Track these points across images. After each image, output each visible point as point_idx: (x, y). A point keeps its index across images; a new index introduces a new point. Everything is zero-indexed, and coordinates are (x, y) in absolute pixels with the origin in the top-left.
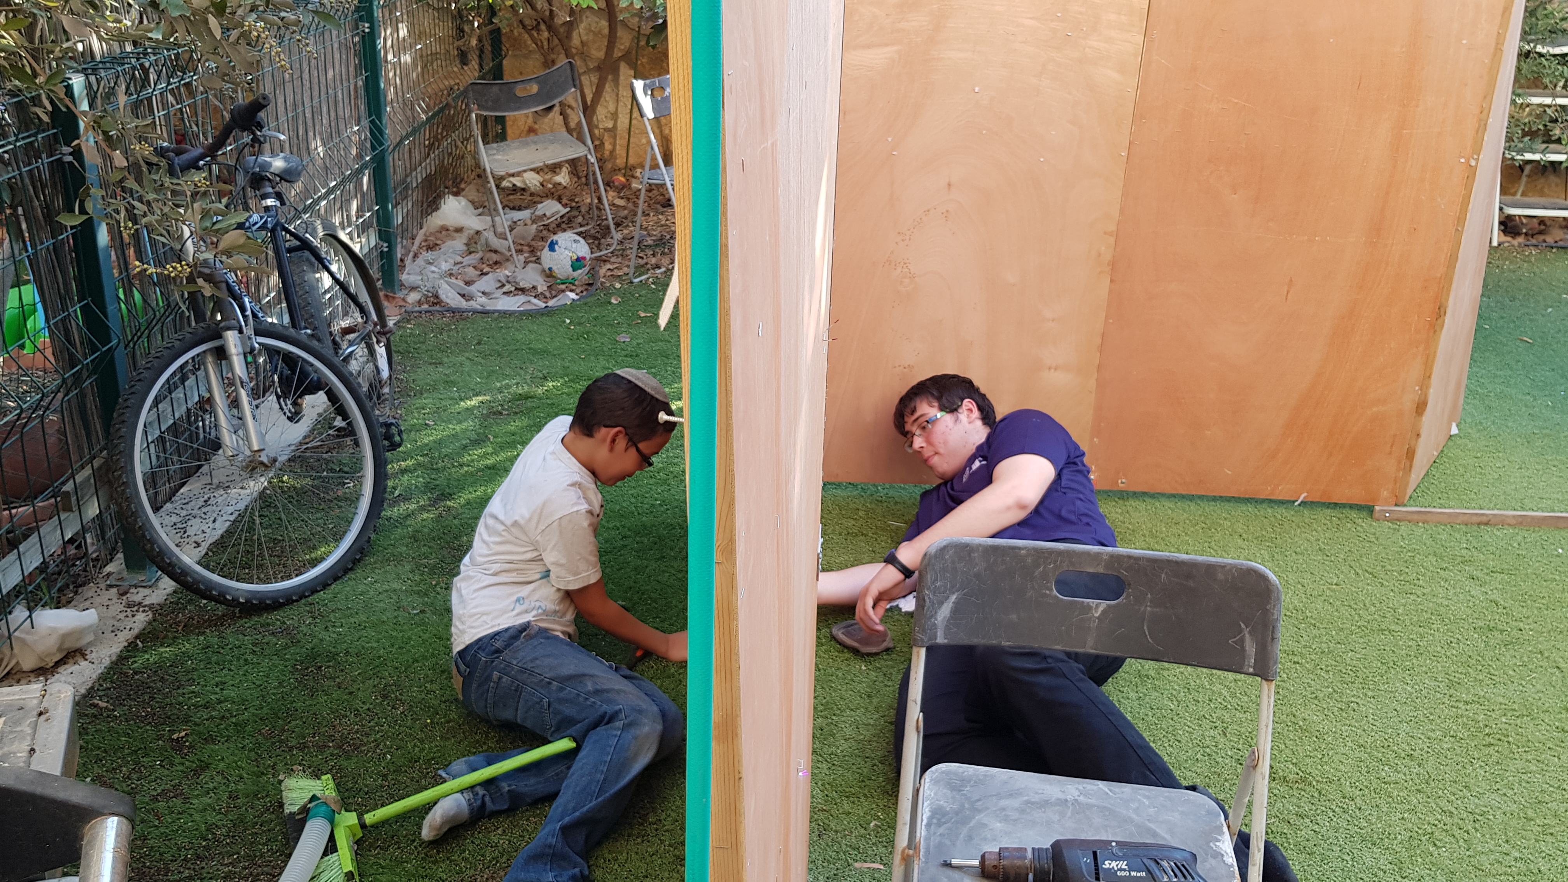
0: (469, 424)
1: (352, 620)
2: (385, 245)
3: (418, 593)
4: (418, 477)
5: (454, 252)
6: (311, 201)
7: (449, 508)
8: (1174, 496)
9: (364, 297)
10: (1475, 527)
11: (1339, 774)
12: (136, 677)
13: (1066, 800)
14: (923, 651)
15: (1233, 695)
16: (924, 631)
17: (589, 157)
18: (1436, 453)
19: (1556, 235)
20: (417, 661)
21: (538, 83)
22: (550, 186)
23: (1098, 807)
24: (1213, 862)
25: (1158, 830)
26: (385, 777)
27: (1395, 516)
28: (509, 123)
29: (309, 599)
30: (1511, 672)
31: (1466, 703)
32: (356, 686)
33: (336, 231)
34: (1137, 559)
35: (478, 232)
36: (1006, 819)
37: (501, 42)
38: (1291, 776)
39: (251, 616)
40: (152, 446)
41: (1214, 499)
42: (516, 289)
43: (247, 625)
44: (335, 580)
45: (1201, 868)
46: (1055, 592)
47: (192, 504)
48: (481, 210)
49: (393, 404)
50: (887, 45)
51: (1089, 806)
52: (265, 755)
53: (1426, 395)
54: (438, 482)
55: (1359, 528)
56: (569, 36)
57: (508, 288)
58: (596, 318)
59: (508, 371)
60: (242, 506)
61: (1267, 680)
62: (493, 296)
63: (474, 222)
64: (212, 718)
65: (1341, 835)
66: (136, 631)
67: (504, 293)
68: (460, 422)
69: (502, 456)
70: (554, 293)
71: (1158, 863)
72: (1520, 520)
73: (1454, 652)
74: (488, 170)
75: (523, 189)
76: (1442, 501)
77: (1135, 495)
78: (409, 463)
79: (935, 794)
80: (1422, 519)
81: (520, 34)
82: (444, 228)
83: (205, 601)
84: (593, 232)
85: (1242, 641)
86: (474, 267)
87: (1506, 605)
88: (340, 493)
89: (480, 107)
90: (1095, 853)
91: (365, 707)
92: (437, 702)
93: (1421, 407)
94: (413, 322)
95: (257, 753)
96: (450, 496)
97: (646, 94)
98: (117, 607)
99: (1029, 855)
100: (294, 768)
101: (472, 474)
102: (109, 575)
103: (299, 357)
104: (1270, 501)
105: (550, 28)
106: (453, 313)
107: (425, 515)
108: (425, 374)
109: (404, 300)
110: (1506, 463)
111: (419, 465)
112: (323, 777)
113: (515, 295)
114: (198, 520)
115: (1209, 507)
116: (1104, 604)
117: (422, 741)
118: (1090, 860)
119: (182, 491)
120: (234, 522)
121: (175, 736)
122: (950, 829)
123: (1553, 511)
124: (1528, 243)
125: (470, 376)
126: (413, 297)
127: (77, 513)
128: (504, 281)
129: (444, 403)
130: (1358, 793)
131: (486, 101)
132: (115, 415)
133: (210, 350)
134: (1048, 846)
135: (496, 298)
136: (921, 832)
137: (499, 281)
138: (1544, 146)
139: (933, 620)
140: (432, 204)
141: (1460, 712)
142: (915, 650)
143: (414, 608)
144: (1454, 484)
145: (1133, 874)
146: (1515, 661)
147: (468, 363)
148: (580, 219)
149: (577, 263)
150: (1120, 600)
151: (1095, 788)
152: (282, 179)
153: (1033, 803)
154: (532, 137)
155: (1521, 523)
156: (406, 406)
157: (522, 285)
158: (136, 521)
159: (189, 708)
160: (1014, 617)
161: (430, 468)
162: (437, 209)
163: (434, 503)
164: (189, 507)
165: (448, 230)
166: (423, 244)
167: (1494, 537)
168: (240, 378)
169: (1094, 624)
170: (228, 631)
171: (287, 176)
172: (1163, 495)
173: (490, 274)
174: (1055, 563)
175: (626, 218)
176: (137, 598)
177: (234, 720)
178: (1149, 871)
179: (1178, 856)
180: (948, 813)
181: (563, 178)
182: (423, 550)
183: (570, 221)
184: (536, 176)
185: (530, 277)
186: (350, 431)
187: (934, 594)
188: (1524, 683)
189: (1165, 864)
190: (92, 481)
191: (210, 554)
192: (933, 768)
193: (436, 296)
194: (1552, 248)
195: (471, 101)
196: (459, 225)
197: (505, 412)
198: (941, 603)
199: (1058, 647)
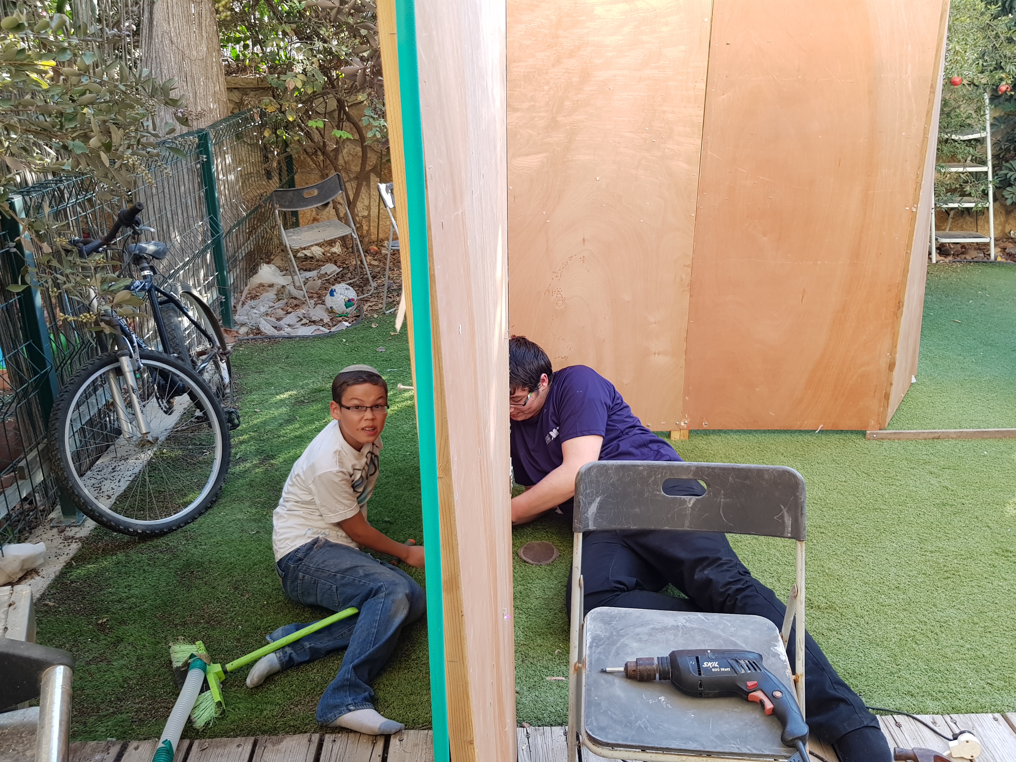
0: (284, 410)
1: (212, 540)
2: (223, 297)
3: (255, 520)
4: (251, 445)
5: (269, 300)
6: (173, 271)
7: (272, 464)
8: (738, 431)
9: (211, 331)
10: (931, 441)
11: (853, 602)
12: (73, 585)
13: (678, 626)
14: (581, 535)
15: (783, 556)
16: (580, 522)
17: (353, 234)
18: (903, 395)
19: (973, 253)
20: (256, 565)
21: (318, 188)
22: (329, 255)
23: (698, 629)
24: (773, 659)
25: (738, 642)
26: (238, 640)
27: (880, 436)
28: (300, 216)
29: (183, 528)
30: (958, 531)
31: (931, 552)
32: (217, 583)
33: (190, 289)
34: (713, 468)
35: (283, 287)
36: (640, 640)
37: (292, 164)
38: (823, 605)
39: (146, 541)
40: (76, 435)
41: (765, 432)
42: (310, 321)
43: (145, 547)
44: (200, 515)
45: (766, 663)
46: (663, 493)
47: (105, 471)
48: (285, 272)
49: (233, 400)
50: (539, 153)
51: (693, 629)
52: (159, 631)
53: (894, 359)
54: (264, 448)
55: (857, 445)
56: (336, 158)
57: (304, 321)
58: (362, 338)
59: (307, 374)
60: (137, 470)
61: (799, 541)
62: (295, 327)
63: (280, 280)
64: (123, 608)
65: (856, 641)
66: (71, 555)
67: (302, 325)
68: (277, 408)
69: (305, 429)
70: (334, 323)
71: (737, 662)
72: (959, 434)
73: (922, 520)
74: (288, 246)
75: (312, 258)
76: (909, 426)
77: (714, 432)
78: (245, 437)
79: (594, 627)
80: (896, 437)
81: (305, 158)
82: (261, 285)
83: (115, 534)
84: (358, 282)
85: (782, 517)
86: (282, 309)
87: (954, 489)
88: (201, 459)
89: (281, 206)
90: (697, 658)
91: (223, 596)
92: (269, 590)
93: (891, 366)
94: (243, 346)
95: (154, 630)
96: (273, 457)
97: (387, 192)
98: (58, 540)
99: (656, 662)
100: (180, 637)
101: (286, 442)
102: (52, 520)
103: (170, 371)
104: (800, 431)
105: (324, 153)
106: (270, 339)
108: (252, 379)
109: (237, 332)
110: (949, 399)
111: (252, 438)
112: (197, 643)
113: (309, 326)
114: (109, 481)
115: (761, 437)
116: (694, 498)
117: (261, 616)
118: (694, 663)
119: (97, 463)
120: (132, 481)
121: (100, 622)
122: (604, 649)
123: (979, 428)
124: (955, 260)
125: (282, 379)
126: (243, 330)
127: (29, 480)
128: (302, 317)
129: (265, 397)
130: (866, 613)
131: (285, 202)
132: (51, 415)
133: (112, 369)
134: (668, 656)
135: (297, 328)
136: (586, 651)
137: (299, 317)
138: (960, 198)
139: (586, 515)
140: (253, 270)
141: (927, 558)
142: (575, 534)
143: (252, 530)
144: (916, 414)
145: (722, 669)
146: (960, 524)
147: (280, 370)
148: (349, 275)
149: (349, 303)
151: (696, 617)
152: (153, 257)
153: (657, 629)
154: (316, 223)
155: (960, 437)
156: (241, 400)
157: (313, 319)
158: (67, 483)
159: (108, 603)
160: (637, 510)
161: (259, 440)
162: (256, 273)
163: (262, 462)
164: (102, 473)
165: (264, 286)
166: (248, 296)
167: (943, 446)
168: (132, 387)
169: (689, 512)
170: (132, 552)
171: (157, 256)
172: (732, 431)
173: (293, 313)
175: (379, 273)
176: (71, 534)
177: (138, 609)
178: (732, 667)
179: (751, 656)
180: (603, 639)
181: (337, 249)
182: (257, 492)
183: (343, 276)
184: (319, 249)
185: (319, 313)
186: (205, 418)
187: (585, 498)
188: (967, 537)
189: (742, 662)
190: (38, 459)
191: (118, 502)
192: (592, 611)
193: (258, 329)
194: (970, 262)
195: (275, 202)
196: (271, 283)
197: (306, 401)
198: (590, 504)
199: (667, 528)
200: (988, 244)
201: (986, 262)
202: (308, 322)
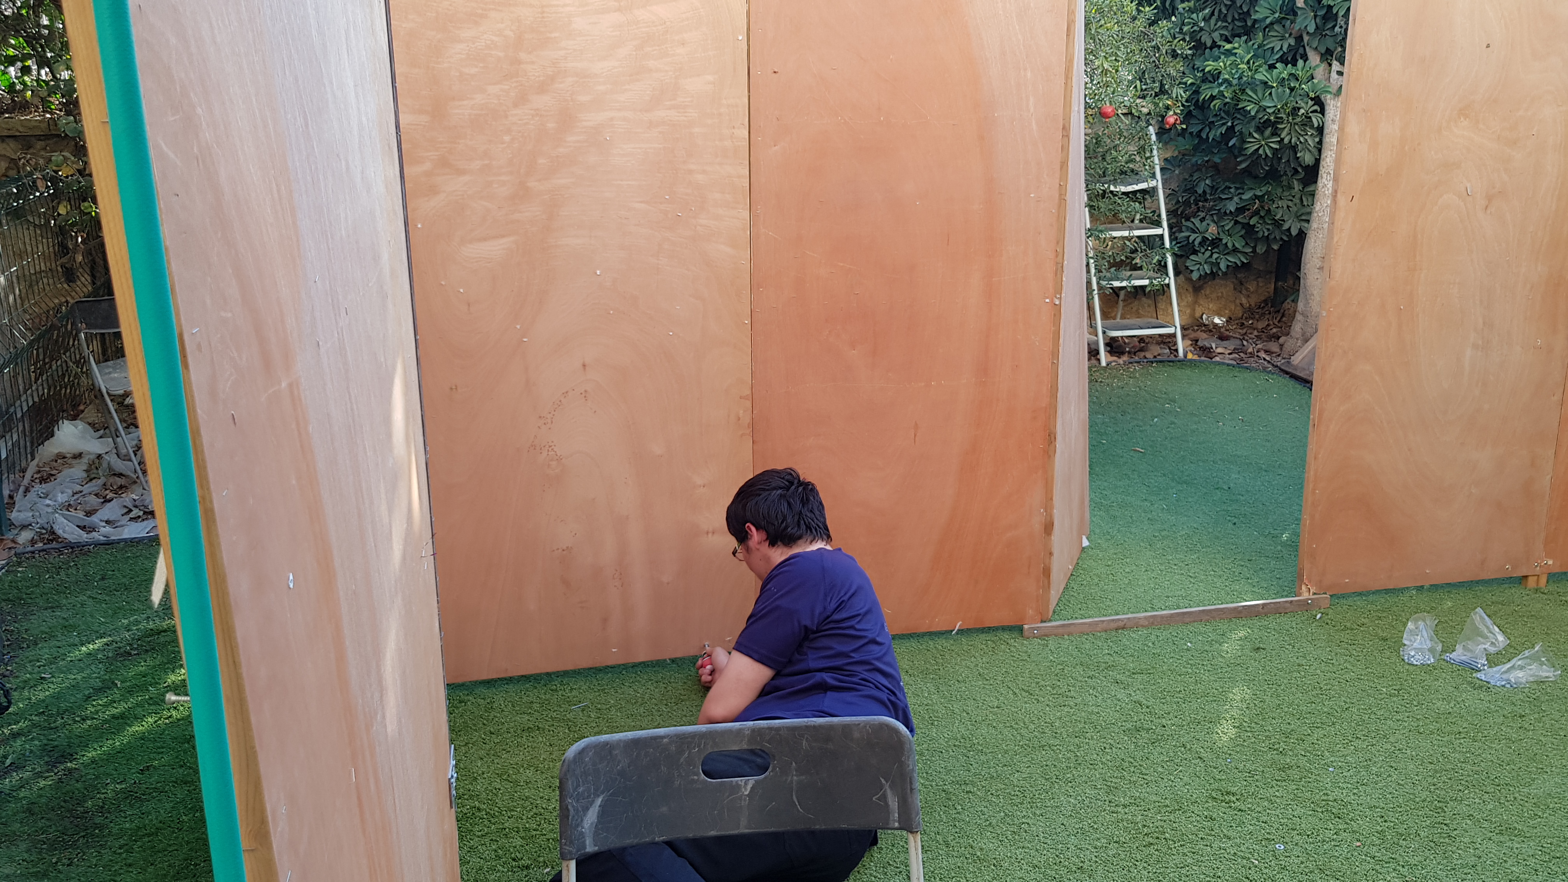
0: (93, 670)
4: (32, 739)
5: (72, 481)
7: (70, 771)
10: (1114, 633)
16: (571, 842)
18: (1071, 567)
19: (1155, 350)
27: (1043, 632)
35: (99, 456)
42: (145, 513)
48: (102, 432)
50: (503, 236)
53: (1051, 516)
54: (56, 743)
55: (1012, 649)
57: (135, 512)
61: (912, 832)
62: (119, 524)
63: (94, 446)
67: (131, 519)
68: (81, 670)
72: (1151, 620)
73: (1109, 757)
74: (104, 391)
76: (1082, 612)
78: (22, 725)
80: (1067, 631)
82: (61, 456)
85: (884, 797)
86: (96, 495)
87: (1149, 704)
89: (89, 326)
93: (1048, 528)
94: (24, 564)
96: (71, 757)
101: (96, 728)
104: (931, 634)
106: (72, 548)
107: (42, 783)
108: (39, 621)
109: (13, 541)
110: (1134, 567)
111: (34, 725)
113: (143, 520)
123: (1178, 608)
124: (1132, 360)
125: (92, 616)
126: (25, 536)
128: (131, 506)
131: (95, 318)
135: (122, 526)
137: (125, 507)
138: (1129, 273)
139: (579, 829)
140: (44, 432)
142: (564, 865)
144: (1091, 594)
147: (90, 602)
150: (767, 773)
155: (1153, 623)
156: (17, 660)
157: (151, 508)
160: (664, 809)
161: (47, 727)
162: (52, 436)
163: (52, 767)
165: (64, 457)
166: (35, 476)
167: (1131, 639)
169: (745, 803)
173: (115, 500)
174: (699, 746)
187: (578, 803)
188: (1172, 778)
193: (53, 533)
194: (1152, 362)
195: (78, 320)
196: (76, 451)
197: (133, 652)
198: (586, 809)
199: (713, 833)
200: (1174, 335)
201: (1173, 362)
202: (141, 513)
